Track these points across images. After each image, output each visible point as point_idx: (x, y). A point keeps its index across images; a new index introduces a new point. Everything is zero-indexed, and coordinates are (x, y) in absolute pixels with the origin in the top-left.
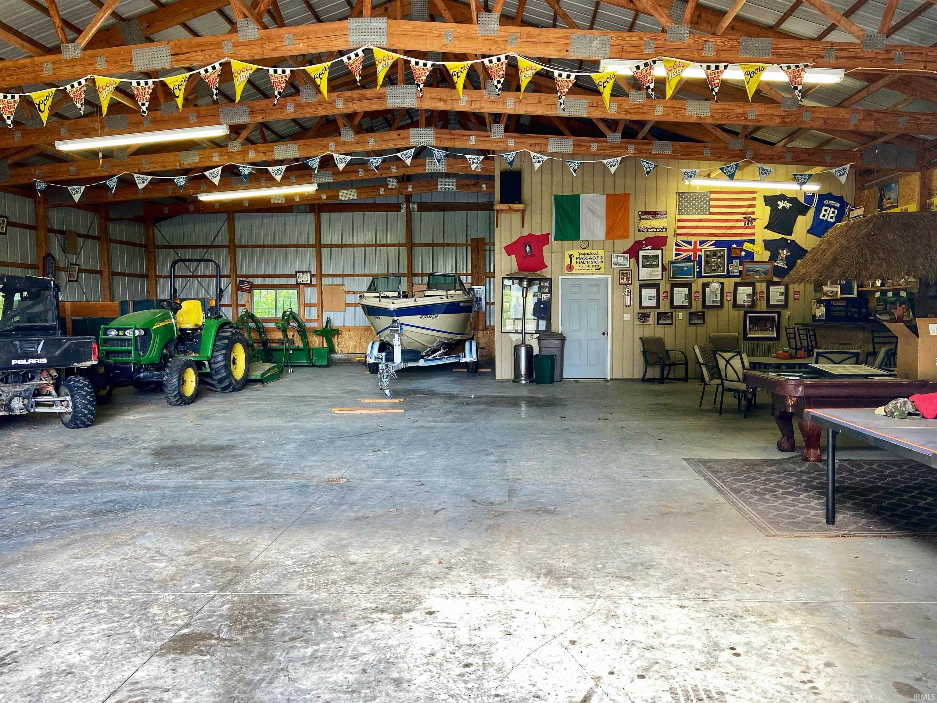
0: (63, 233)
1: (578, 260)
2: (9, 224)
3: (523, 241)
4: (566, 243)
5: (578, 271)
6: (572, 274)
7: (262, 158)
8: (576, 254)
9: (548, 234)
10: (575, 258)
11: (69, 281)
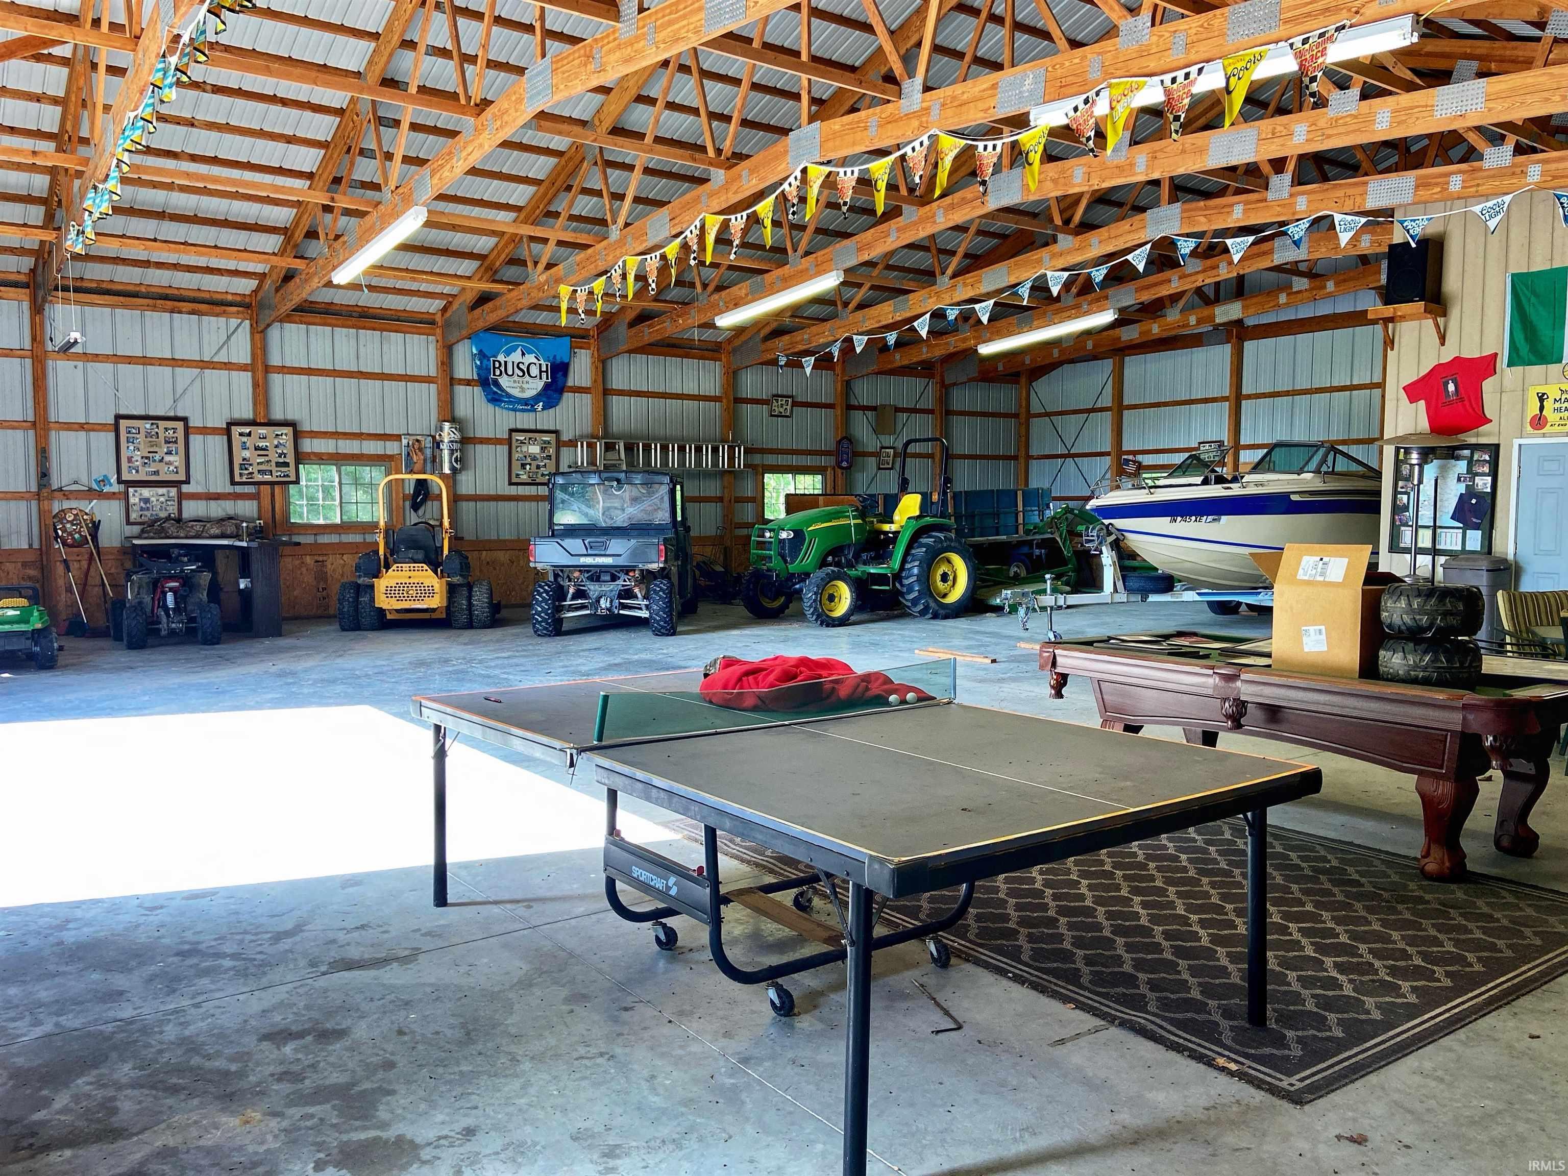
0: (874, 409)
1: (1557, 405)
2: (795, 404)
3: (1439, 373)
4: (1537, 370)
5: (1556, 429)
6: (1544, 435)
7: (970, 293)
8: (1553, 392)
9: (1496, 355)
10: (1551, 400)
11: (880, 469)
